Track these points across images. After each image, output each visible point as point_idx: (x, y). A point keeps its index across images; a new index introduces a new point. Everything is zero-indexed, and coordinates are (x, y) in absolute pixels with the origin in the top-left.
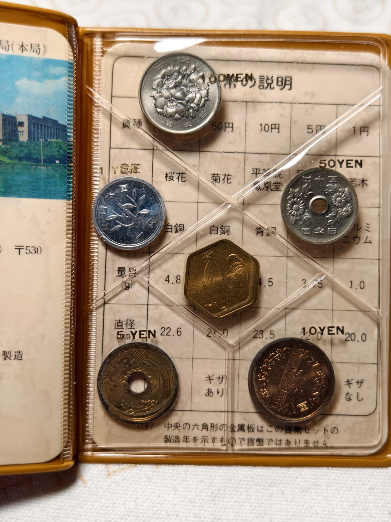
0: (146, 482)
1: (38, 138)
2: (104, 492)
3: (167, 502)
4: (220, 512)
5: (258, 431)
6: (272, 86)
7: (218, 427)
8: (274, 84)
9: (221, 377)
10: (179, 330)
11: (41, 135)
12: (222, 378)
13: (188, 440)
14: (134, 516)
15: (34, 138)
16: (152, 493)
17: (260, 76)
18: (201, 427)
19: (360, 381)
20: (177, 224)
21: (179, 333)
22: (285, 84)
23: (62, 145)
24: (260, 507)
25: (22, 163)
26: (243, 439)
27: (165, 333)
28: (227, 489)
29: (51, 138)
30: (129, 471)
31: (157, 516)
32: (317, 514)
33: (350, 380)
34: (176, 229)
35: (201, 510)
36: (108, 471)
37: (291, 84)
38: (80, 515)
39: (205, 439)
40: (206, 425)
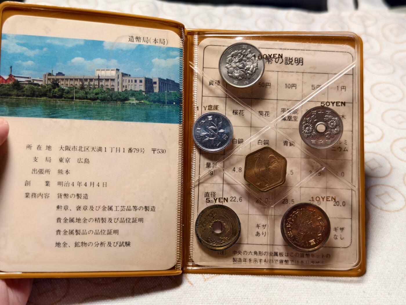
0: (226, 283)
1: (164, 91)
2: (204, 289)
3: (240, 292)
4: (270, 296)
5: (285, 256)
6: (292, 63)
7: (263, 253)
8: (293, 62)
9: (264, 225)
10: (241, 198)
11: (166, 89)
12: (265, 226)
13: (246, 261)
14: (223, 300)
15: (162, 90)
16: (231, 288)
17: (285, 57)
18: (253, 254)
19: (342, 228)
20: (239, 139)
21: (241, 200)
22: (300, 62)
23: (177, 94)
24: (292, 292)
25: (155, 104)
26: (277, 260)
27: (233, 200)
28: (272, 284)
29: (171, 90)
30: (216, 278)
31: (236, 299)
32: (324, 294)
33: (336, 228)
34: (239, 142)
35: (260, 295)
36: (204, 279)
37: (302, 62)
38: (193, 301)
39: (256, 260)
40: (256, 252)
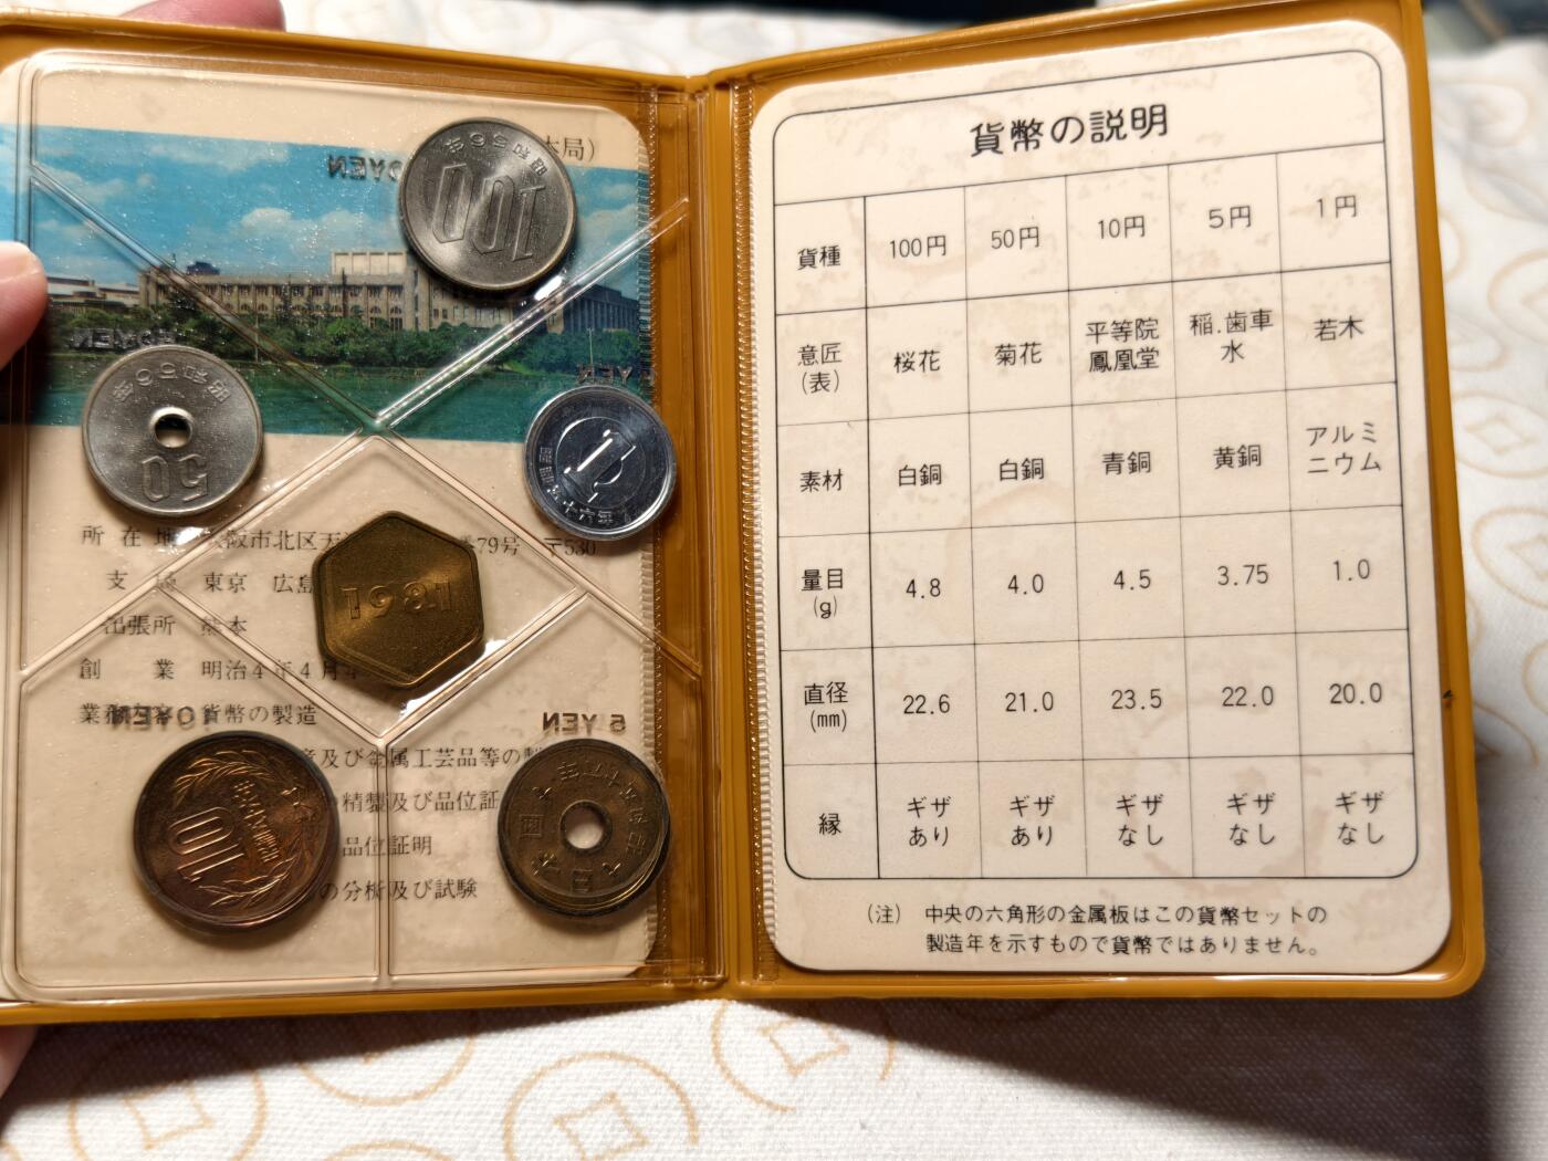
1: (583, 327)
5: (1136, 919)
6: (1122, 131)
7: (1045, 914)
8: (1126, 128)
9: (1044, 800)
11: (590, 320)
12: (1047, 803)
13: (979, 944)
15: (576, 325)
17: (1093, 113)
18: (1006, 915)
19: (1372, 796)
22: (1152, 124)
23: (629, 340)
26: (1103, 938)
29: (608, 326)
33: (1347, 795)
37: (1164, 122)
39: (1016, 941)
40: (1018, 908)
